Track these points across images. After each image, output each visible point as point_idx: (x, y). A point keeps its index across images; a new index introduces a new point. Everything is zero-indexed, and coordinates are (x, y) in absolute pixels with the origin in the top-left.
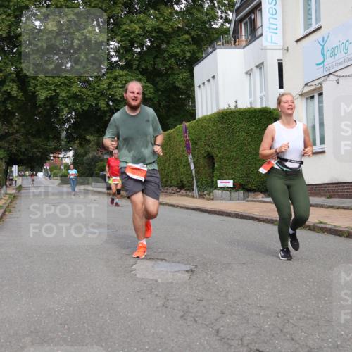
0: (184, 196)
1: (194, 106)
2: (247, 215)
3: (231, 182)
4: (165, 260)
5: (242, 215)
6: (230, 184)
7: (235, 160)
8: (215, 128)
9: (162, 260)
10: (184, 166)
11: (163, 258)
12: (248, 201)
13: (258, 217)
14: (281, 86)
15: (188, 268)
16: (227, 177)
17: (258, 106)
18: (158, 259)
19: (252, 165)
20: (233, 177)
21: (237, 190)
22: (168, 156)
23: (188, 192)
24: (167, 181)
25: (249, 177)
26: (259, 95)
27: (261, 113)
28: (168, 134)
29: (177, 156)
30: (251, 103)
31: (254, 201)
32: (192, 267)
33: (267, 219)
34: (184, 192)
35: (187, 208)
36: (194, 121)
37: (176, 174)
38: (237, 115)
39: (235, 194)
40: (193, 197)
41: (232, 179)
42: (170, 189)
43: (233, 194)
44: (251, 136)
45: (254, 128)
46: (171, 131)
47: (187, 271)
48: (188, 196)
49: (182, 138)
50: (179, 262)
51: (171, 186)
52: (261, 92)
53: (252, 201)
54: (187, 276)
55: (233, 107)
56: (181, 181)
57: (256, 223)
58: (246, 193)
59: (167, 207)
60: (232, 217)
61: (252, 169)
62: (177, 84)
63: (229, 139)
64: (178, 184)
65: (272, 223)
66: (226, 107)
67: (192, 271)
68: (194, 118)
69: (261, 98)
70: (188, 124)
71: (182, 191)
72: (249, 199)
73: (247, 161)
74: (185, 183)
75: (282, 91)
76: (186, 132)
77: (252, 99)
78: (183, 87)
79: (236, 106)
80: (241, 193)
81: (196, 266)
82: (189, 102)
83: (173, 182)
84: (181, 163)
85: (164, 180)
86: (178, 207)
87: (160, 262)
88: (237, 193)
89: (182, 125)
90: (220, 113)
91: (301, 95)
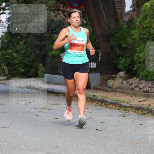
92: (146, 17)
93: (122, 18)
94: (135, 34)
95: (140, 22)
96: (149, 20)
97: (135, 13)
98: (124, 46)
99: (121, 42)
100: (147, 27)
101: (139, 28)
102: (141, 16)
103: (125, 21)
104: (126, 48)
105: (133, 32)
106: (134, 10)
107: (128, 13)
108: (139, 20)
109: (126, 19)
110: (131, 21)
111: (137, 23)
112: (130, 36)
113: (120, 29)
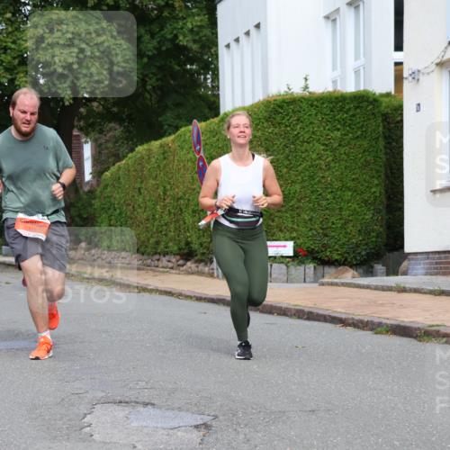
0: (192, 273)
1: (216, 87)
2: (321, 312)
3: (290, 244)
4: (153, 405)
5: (311, 313)
6: (288, 248)
7: (299, 201)
8: (259, 134)
9: (146, 404)
10: (194, 211)
11: (147, 401)
12: (323, 284)
13: (343, 316)
14: (399, 46)
15: (199, 420)
16: (282, 235)
17: (350, 87)
18: (137, 403)
19: (333, 210)
20: (295, 235)
21: (301, 263)
22: (160, 191)
23: (201, 267)
24: (158, 243)
25: (326, 235)
26: (351, 63)
27: (355, 104)
28: (161, 146)
29: (179, 191)
30: (334, 82)
31: (336, 284)
32: (207, 419)
33: (361, 322)
34: (193, 266)
35: (199, 299)
36: (216, 120)
37: (178, 229)
38: (304, 105)
39: (298, 271)
40: (212, 275)
41: (292, 239)
42: (164, 261)
43: (292, 269)
44: (333, 150)
45: (338, 134)
46: (168, 139)
47: (197, 427)
48: (201, 273)
49: (191, 155)
50: (180, 409)
51: (165, 254)
52: (357, 58)
53: (332, 284)
54: (196, 436)
55: (297, 90)
56: (188, 244)
57: (338, 329)
58: (320, 268)
59: (157, 297)
60: (291, 316)
61: (333, 219)
62: (182, 41)
63: (287, 157)
64: (180, 249)
65: (372, 330)
66: (283, 90)
67: (206, 426)
68: (217, 113)
69: (357, 72)
70: (202, 125)
71: (189, 264)
72: (326, 280)
73: (324, 203)
74: (195, 246)
75: (399, 56)
76: (199, 142)
77: (337, 73)
78: (195, 47)
79: (306, 87)
80: (310, 267)
81: (216, 417)
82: (206, 79)
83: (170, 244)
84: (187, 205)
85: (152, 241)
86: (180, 295)
87: (141, 409)
88: (302, 268)
89: (190, 127)
90: (269, 102)
91: (441, 65)
92: (106, 186)
93: (81, 187)
94: (97, 203)
95: (101, 192)
96: (109, 189)
97: (95, 182)
98: (85, 216)
99: (82, 212)
100: (108, 197)
101: (100, 198)
102: (102, 185)
103: (84, 192)
104: (87, 218)
105: (93, 202)
106: (93, 177)
107: (88, 182)
108: (99, 190)
109: (86, 189)
110: (91, 192)
111: (98, 193)
112: (91, 205)
113: (80, 199)
